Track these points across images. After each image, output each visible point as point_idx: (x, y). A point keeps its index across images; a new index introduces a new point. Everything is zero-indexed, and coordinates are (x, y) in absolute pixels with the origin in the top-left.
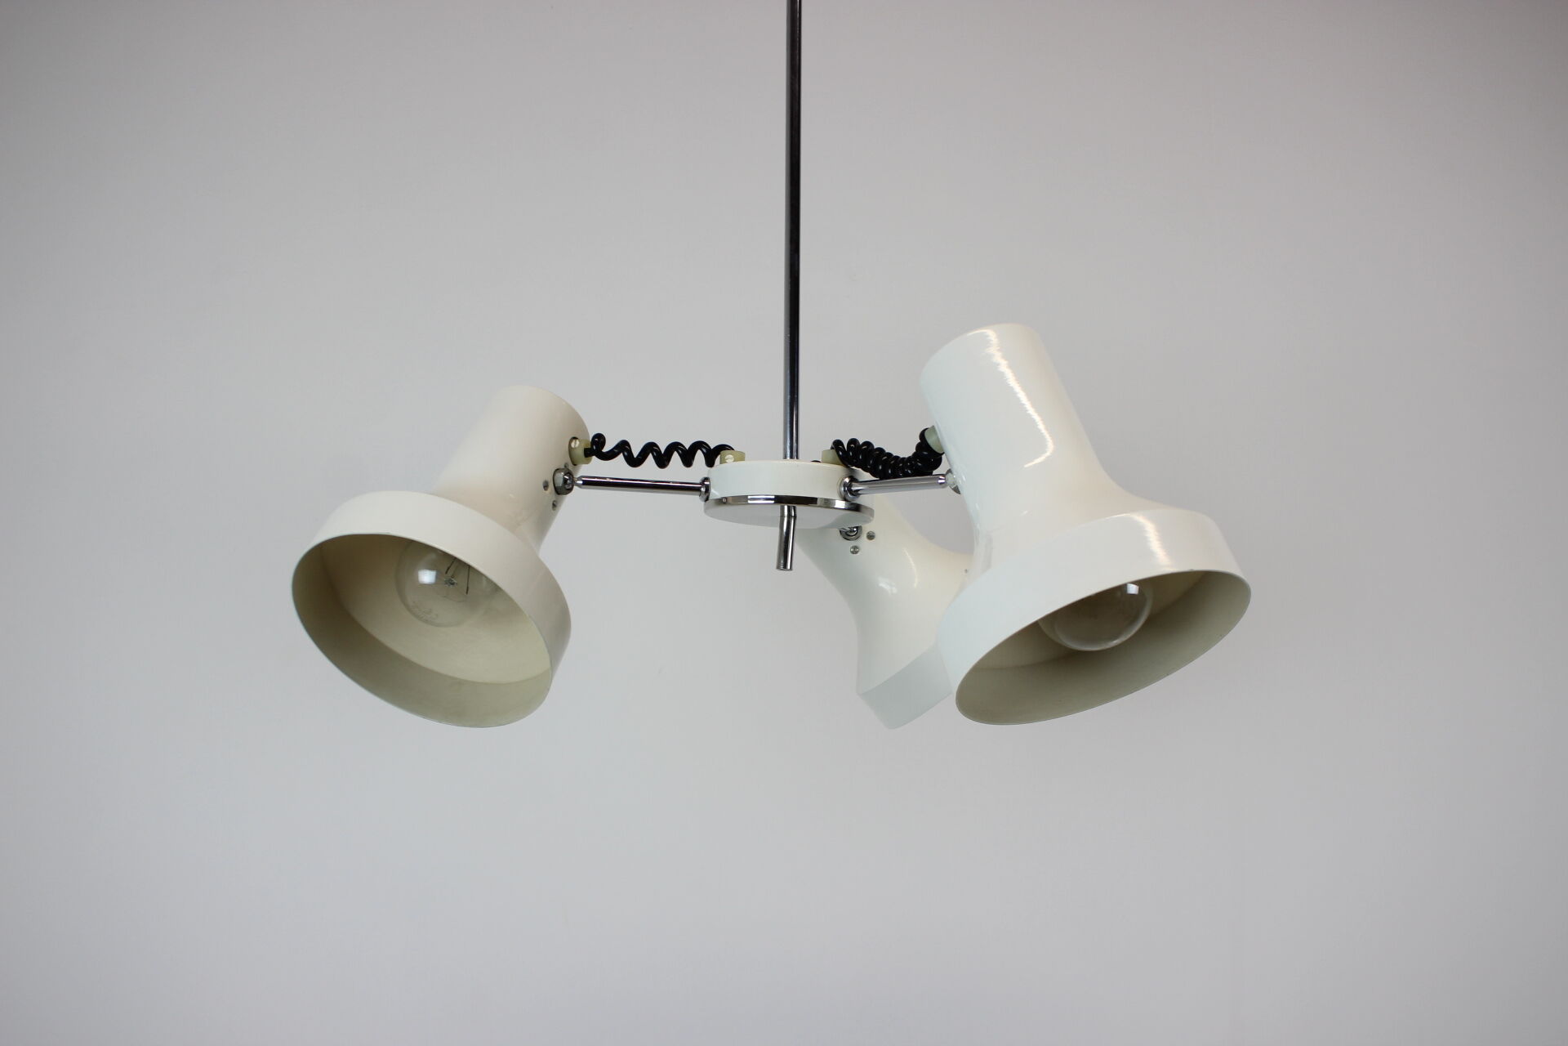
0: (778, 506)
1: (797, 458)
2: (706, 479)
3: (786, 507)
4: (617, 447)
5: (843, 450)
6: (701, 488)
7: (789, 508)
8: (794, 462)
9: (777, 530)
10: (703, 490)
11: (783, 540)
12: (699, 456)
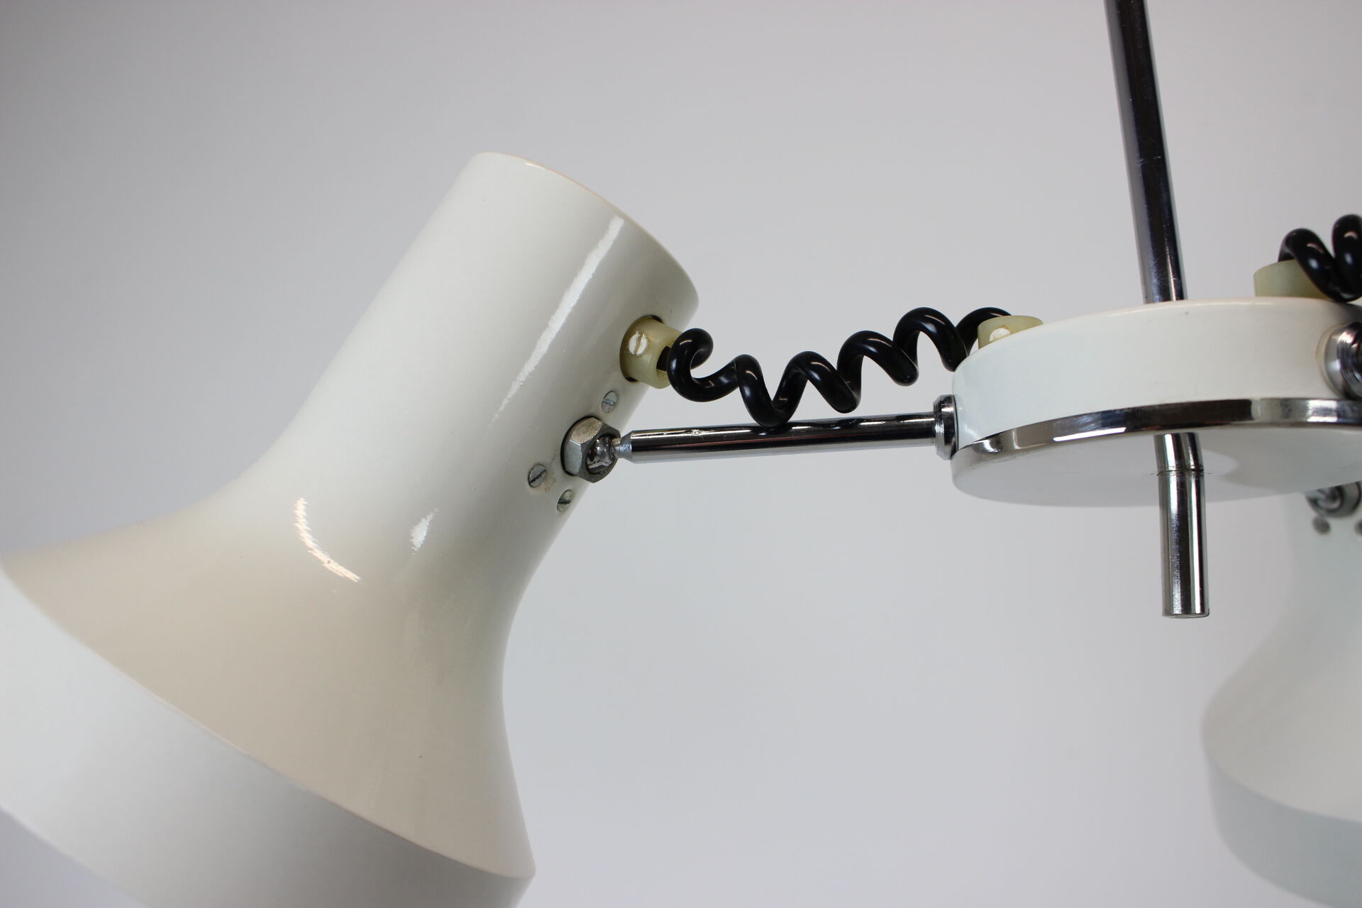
0: (1146, 441)
1: (1181, 296)
2: (948, 400)
3: (1169, 439)
4: (726, 370)
5: (1322, 255)
6: (933, 424)
7: (1176, 440)
8: (1174, 305)
9: (1155, 511)
10: (939, 429)
11: (1174, 536)
12: (926, 349)
